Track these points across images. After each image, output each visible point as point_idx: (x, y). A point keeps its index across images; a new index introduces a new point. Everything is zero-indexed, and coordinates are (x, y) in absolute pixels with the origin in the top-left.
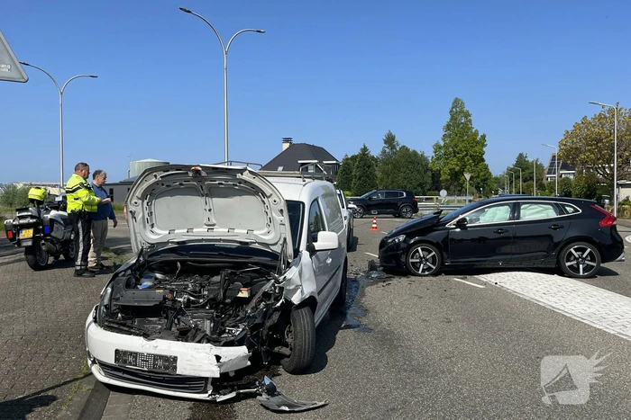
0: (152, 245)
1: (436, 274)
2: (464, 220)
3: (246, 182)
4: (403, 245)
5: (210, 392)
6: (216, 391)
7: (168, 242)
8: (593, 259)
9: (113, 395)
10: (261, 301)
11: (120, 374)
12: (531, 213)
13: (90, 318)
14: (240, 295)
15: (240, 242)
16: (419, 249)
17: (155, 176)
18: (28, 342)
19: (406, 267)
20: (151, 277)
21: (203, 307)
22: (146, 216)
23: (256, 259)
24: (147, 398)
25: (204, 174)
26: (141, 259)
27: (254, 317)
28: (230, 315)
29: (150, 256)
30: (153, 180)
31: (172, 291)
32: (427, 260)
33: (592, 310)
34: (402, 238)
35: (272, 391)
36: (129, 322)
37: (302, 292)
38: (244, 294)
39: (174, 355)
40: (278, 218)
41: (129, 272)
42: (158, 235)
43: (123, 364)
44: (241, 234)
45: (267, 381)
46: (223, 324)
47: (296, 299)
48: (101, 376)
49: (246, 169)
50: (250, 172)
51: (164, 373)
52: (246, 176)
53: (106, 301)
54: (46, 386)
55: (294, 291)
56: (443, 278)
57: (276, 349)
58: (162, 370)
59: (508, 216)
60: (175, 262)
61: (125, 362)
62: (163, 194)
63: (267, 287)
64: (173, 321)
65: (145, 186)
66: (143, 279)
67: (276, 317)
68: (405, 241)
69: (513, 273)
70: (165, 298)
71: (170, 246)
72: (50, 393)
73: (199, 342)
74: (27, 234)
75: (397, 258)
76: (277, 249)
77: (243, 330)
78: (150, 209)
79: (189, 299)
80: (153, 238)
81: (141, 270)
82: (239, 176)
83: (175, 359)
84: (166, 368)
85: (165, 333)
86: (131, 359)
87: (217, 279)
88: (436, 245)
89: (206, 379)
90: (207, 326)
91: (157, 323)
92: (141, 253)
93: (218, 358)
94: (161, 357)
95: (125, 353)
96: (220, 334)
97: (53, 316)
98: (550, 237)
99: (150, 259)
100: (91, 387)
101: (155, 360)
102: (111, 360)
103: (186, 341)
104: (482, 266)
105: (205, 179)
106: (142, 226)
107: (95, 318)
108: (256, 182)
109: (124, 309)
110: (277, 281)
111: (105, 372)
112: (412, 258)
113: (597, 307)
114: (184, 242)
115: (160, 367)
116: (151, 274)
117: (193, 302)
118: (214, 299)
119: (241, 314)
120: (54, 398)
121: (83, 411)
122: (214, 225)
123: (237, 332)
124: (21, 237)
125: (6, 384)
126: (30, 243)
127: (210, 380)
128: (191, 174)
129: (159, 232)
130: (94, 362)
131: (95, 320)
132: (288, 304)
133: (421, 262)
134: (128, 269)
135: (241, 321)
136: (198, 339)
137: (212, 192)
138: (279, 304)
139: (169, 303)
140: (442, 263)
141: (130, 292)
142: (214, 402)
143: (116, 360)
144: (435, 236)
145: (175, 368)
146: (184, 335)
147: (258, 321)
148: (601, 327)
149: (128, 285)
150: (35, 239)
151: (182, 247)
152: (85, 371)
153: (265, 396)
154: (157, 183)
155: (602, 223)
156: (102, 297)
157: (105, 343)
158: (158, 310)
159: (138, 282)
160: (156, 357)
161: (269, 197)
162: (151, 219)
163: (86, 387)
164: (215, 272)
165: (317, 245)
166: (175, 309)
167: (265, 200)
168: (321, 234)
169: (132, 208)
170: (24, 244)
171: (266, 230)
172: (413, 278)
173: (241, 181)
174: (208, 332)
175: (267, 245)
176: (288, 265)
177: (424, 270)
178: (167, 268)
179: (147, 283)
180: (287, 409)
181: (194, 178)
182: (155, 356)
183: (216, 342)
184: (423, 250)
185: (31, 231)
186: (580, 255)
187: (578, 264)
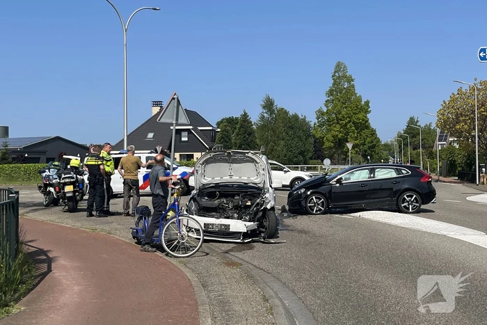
0: (204, 185)
1: (325, 213)
2: (341, 178)
3: (249, 157)
4: (303, 196)
5: (241, 239)
6: (244, 238)
7: (210, 184)
8: (417, 202)
10: (255, 207)
12: (383, 174)
14: (247, 204)
15: (244, 183)
16: (314, 197)
17: (210, 155)
19: (306, 209)
23: (251, 190)
25: (232, 154)
29: (203, 190)
32: (318, 204)
34: (303, 190)
37: (270, 204)
38: (249, 203)
40: (262, 172)
42: (207, 180)
43: (208, 230)
44: (244, 179)
46: (241, 215)
47: (269, 207)
49: (249, 152)
51: (225, 233)
52: (250, 155)
55: (268, 203)
56: (329, 215)
59: (368, 176)
60: (215, 192)
61: (208, 228)
62: (211, 162)
63: (258, 201)
65: (205, 159)
67: (261, 214)
68: (304, 192)
69: (371, 212)
71: (212, 185)
74: (69, 189)
75: (299, 203)
76: (261, 186)
78: (205, 169)
80: (205, 182)
82: (247, 154)
83: (229, 225)
84: (225, 229)
86: (211, 226)
87: (237, 197)
88: (324, 195)
89: (241, 233)
93: (245, 225)
94: (223, 225)
95: (208, 224)
98: (392, 189)
104: (353, 208)
105: (232, 156)
106: (201, 176)
108: (254, 157)
110: (262, 198)
112: (309, 203)
114: (218, 183)
115: (223, 229)
122: (233, 175)
123: (247, 218)
124: (66, 191)
126: (71, 195)
128: (226, 154)
132: (266, 209)
133: (314, 206)
137: (234, 162)
138: (262, 208)
139: (221, 207)
140: (328, 207)
142: (243, 243)
143: (204, 227)
144: (323, 189)
145: (229, 229)
150: (74, 192)
151: (217, 186)
153: (262, 240)
154: (210, 158)
155: (422, 180)
160: (221, 225)
161: (259, 163)
162: (204, 173)
165: (273, 186)
167: (257, 165)
169: (197, 168)
170: (68, 195)
171: (256, 177)
172: (310, 216)
173: (247, 157)
174: (237, 217)
175: (256, 184)
176: (266, 192)
177: (317, 211)
180: (273, 242)
181: (227, 156)
183: (242, 220)
184: (316, 198)
185: (72, 186)
186: (410, 199)
187: (409, 205)
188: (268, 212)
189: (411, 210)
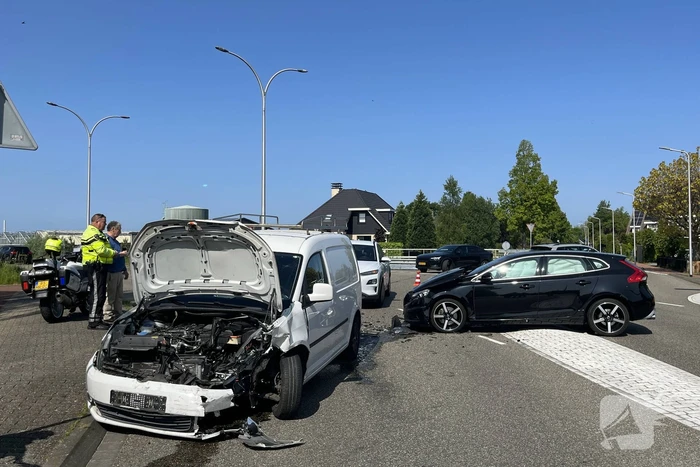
0: (153, 295)
1: (462, 330)
2: (489, 274)
3: (238, 236)
4: (427, 301)
5: (196, 431)
6: (202, 430)
7: (167, 292)
8: (621, 317)
9: (108, 434)
10: (251, 349)
11: (116, 414)
12: (560, 268)
13: (91, 362)
14: (230, 342)
15: (234, 293)
16: (444, 304)
17: (156, 230)
18: (33, 387)
19: (430, 323)
20: (150, 326)
21: (197, 353)
22: (148, 268)
23: (249, 309)
24: (139, 437)
25: (199, 228)
26: (142, 308)
27: (244, 363)
28: (221, 361)
29: (151, 305)
30: (154, 234)
31: (167, 338)
32: (452, 316)
33: (599, 366)
34: (426, 293)
35: (253, 431)
36: (125, 366)
37: (291, 340)
38: (234, 341)
39: (163, 395)
40: (268, 270)
41: (130, 320)
42: (158, 285)
43: (118, 404)
44: (234, 285)
45: (250, 421)
46: (213, 370)
47: (284, 347)
48: (97, 416)
49: (237, 225)
50: (242, 227)
51: (154, 413)
52: (238, 231)
53: (106, 347)
54: (47, 424)
55: (283, 338)
56: (465, 335)
57: (267, 395)
58: (153, 409)
59: (535, 270)
60: (173, 311)
61: (119, 402)
62: (162, 247)
63: (256, 334)
64: (166, 367)
65: (146, 239)
66: (143, 327)
67: (265, 363)
68: (429, 296)
69: (540, 331)
70: (159, 344)
71: (170, 296)
72: (49, 429)
73: (189, 384)
74: (43, 285)
75: (420, 313)
76: (267, 299)
77: (233, 375)
78: (151, 260)
79: (182, 346)
80: (154, 288)
81: (141, 318)
82: (231, 230)
83: (164, 399)
84: (156, 407)
85: (159, 376)
86: (125, 399)
87: (209, 327)
88: (461, 301)
89: (193, 418)
90: (198, 371)
91: (151, 367)
92: (142, 302)
93: (204, 399)
94: (152, 397)
95: (120, 393)
96: (210, 378)
97: (61, 365)
98: (577, 292)
99: (151, 308)
100: (88, 425)
101: (146, 400)
102: (106, 400)
103: (177, 383)
104: (509, 324)
105: (200, 233)
106: (143, 277)
107: (95, 362)
108: (247, 236)
109: (121, 353)
110: (265, 330)
111: (102, 412)
112: (437, 313)
113: (605, 363)
114: (182, 293)
115: (151, 407)
116: (151, 323)
117: (188, 349)
118: (205, 346)
119: (231, 361)
120: (51, 433)
121: (77, 446)
122: (210, 276)
123: (226, 376)
124: (36, 289)
125: (10, 421)
126: (45, 295)
127: (196, 419)
128: (187, 228)
129: (159, 282)
130: (92, 404)
131: (95, 364)
132: (277, 351)
133: (445, 318)
134: (129, 317)
135: (231, 367)
136: (188, 382)
137: (207, 246)
138: (267, 352)
139: (163, 349)
140: (468, 319)
141: (127, 338)
142: (199, 441)
143: (112, 400)
144: (459, 291)
145: (164, 407)
146: (176, 378)
147: (249, 368)
148: (599, 382)
149: (127, 332)
150: (50, 290)
151: (181, 297)
152: (84, 412)
153: (246, 435)
154: (157, 237)
155: (630, 280)
156: (103, 343)
157: (102, 384)
158: (152, 355)
159: (138, 329)
160: (148, 398)
161: (259, 250)
162: (152, 271)
163: (83, 425)
164: (209, 320)
165: (312, 297)
166: (168, 354)
167: (256, 253)
168: (317, 286)
169: (133, 260)
170: (39, 296)
171: (257, 281)
172: (437, 335)
173: (233, 235)
174: (199, 376)
175: (258, 296)
176: (279, 315)
177: (448, 327)
178: (167, 317)
179: (146, 331)
180: (264, 446)
181: (190, 232)
182: (146, 396)
183: (204, 385)
184: (447, 305)
185: (47, 282)
186: (608, 312)
187: (606, 321)
188: (283, 361)
189: (609, 331)
